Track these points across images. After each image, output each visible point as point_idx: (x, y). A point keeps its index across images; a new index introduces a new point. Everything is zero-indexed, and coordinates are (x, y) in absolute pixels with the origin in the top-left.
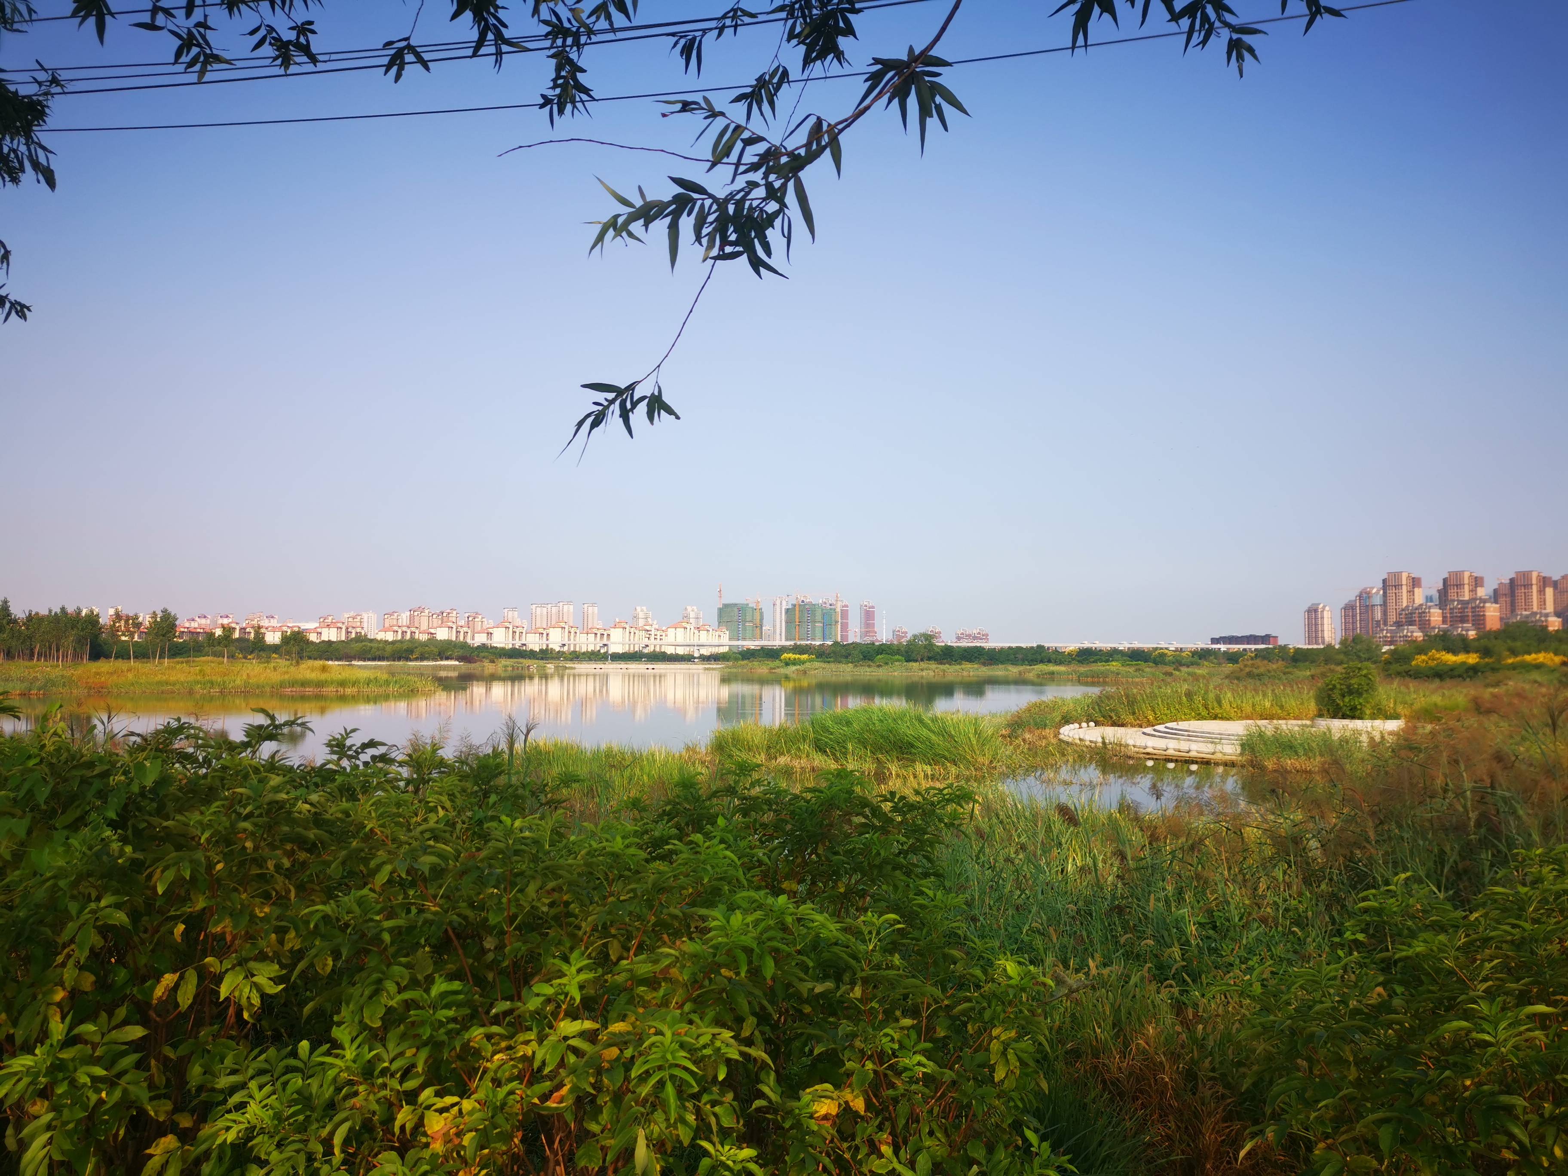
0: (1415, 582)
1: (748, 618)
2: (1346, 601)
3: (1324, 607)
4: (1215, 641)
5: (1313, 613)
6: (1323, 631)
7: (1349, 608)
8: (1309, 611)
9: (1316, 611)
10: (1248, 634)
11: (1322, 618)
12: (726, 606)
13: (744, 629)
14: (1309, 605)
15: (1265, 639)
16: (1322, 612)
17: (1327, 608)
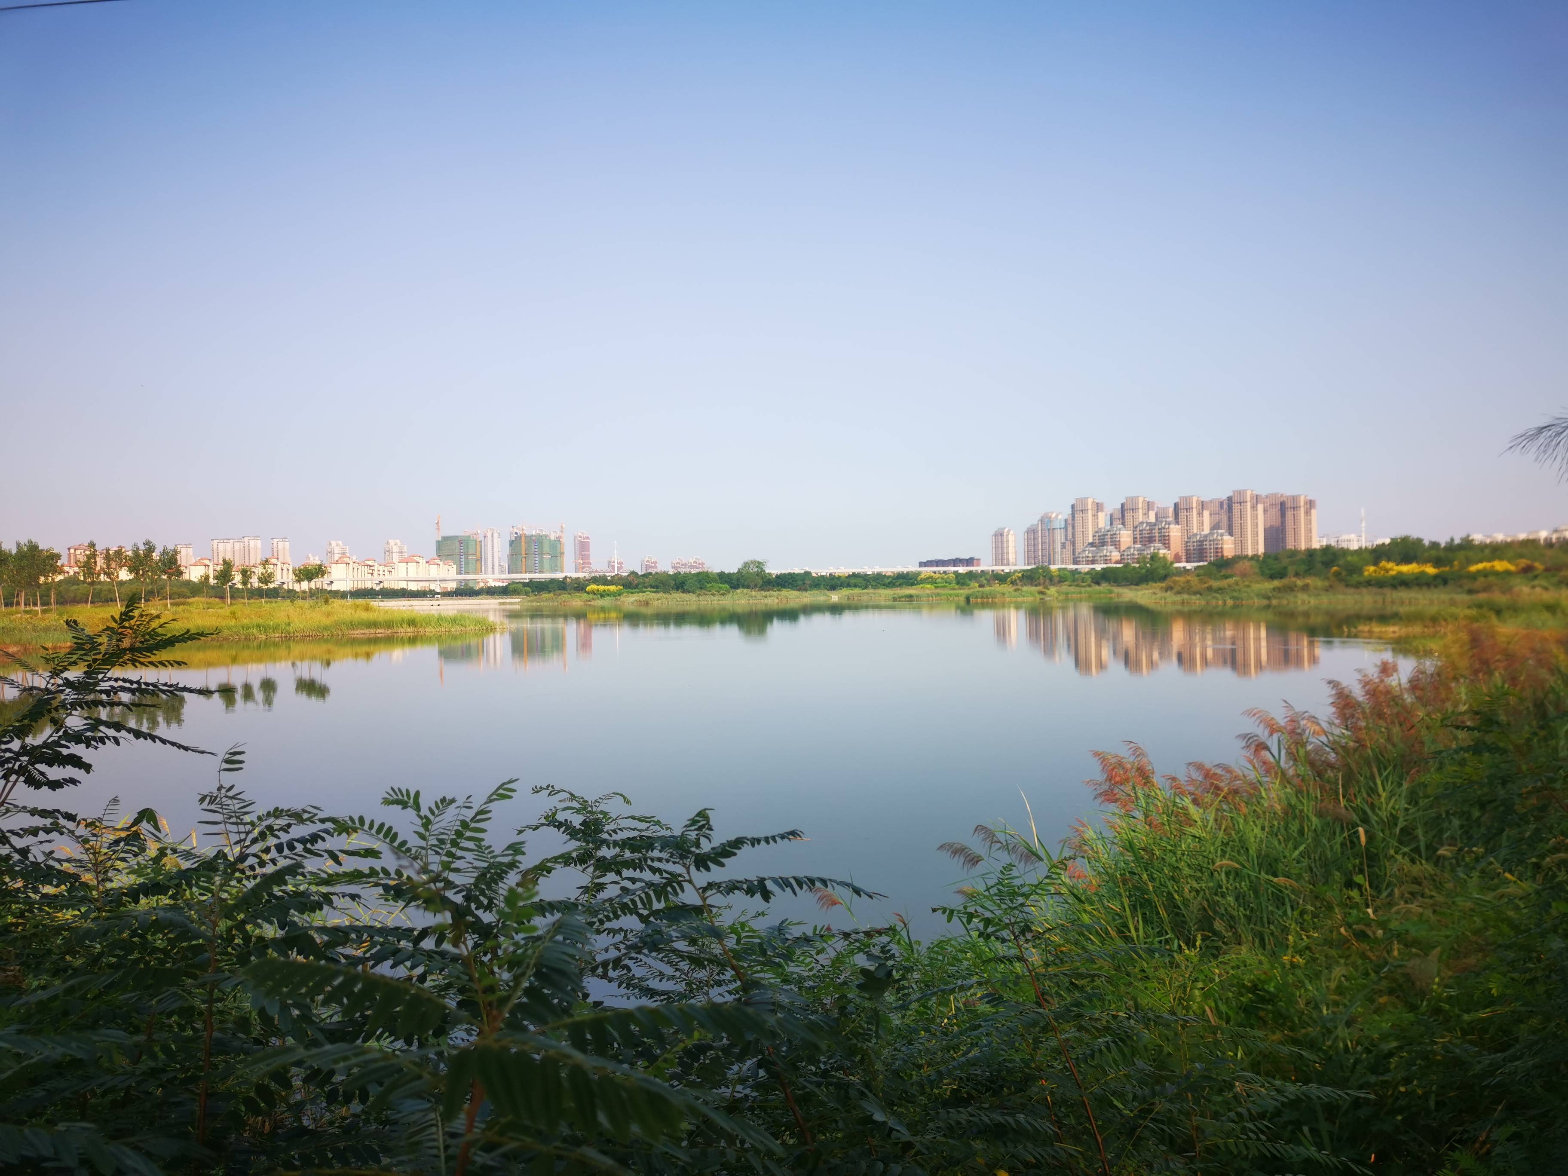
0: (1099, 507)
1: (471, 551)
2: (1028, 525)
3: (1009, 531)
4: (922, 564)
5: (999, 536)
6: (1008, 553)
7: (1031, 532)
8: (995, 535)
9: (1002, 535)
10: (954, 557)
11: (1008, 541)
12: (445, 539)
13: (467, 563)
14: (996, 529)
15: (969, 562)
16: (1007, 535)
17: (1011, 532)
